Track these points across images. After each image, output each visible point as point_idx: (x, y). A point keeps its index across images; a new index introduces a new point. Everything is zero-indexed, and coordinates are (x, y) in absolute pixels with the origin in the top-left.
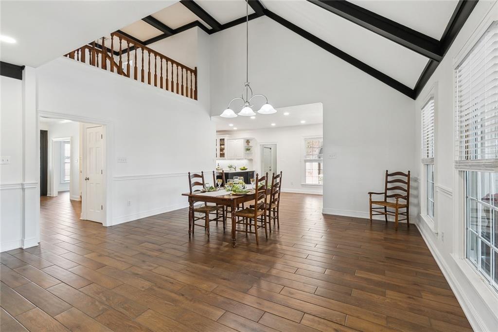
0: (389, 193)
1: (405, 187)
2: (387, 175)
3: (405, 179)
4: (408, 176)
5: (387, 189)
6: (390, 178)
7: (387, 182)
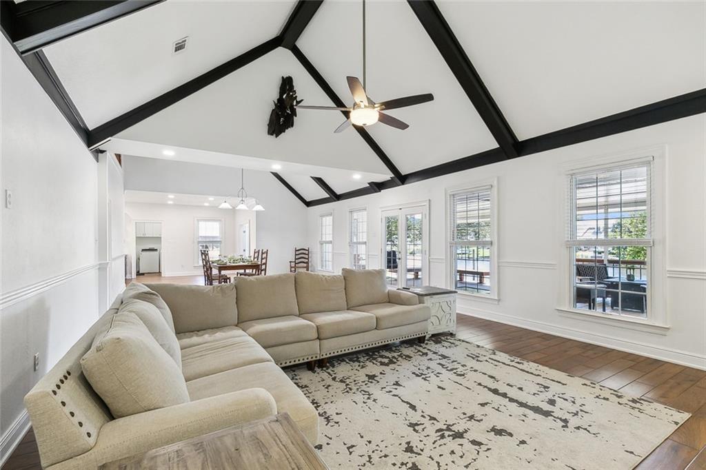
0: (297, 261)
1: (307, 256)
2: (296, 251)
3: (307, 252)
4: (308, 250)
5: (296, 259)
6: (297, 253)
7: (296, 255)
